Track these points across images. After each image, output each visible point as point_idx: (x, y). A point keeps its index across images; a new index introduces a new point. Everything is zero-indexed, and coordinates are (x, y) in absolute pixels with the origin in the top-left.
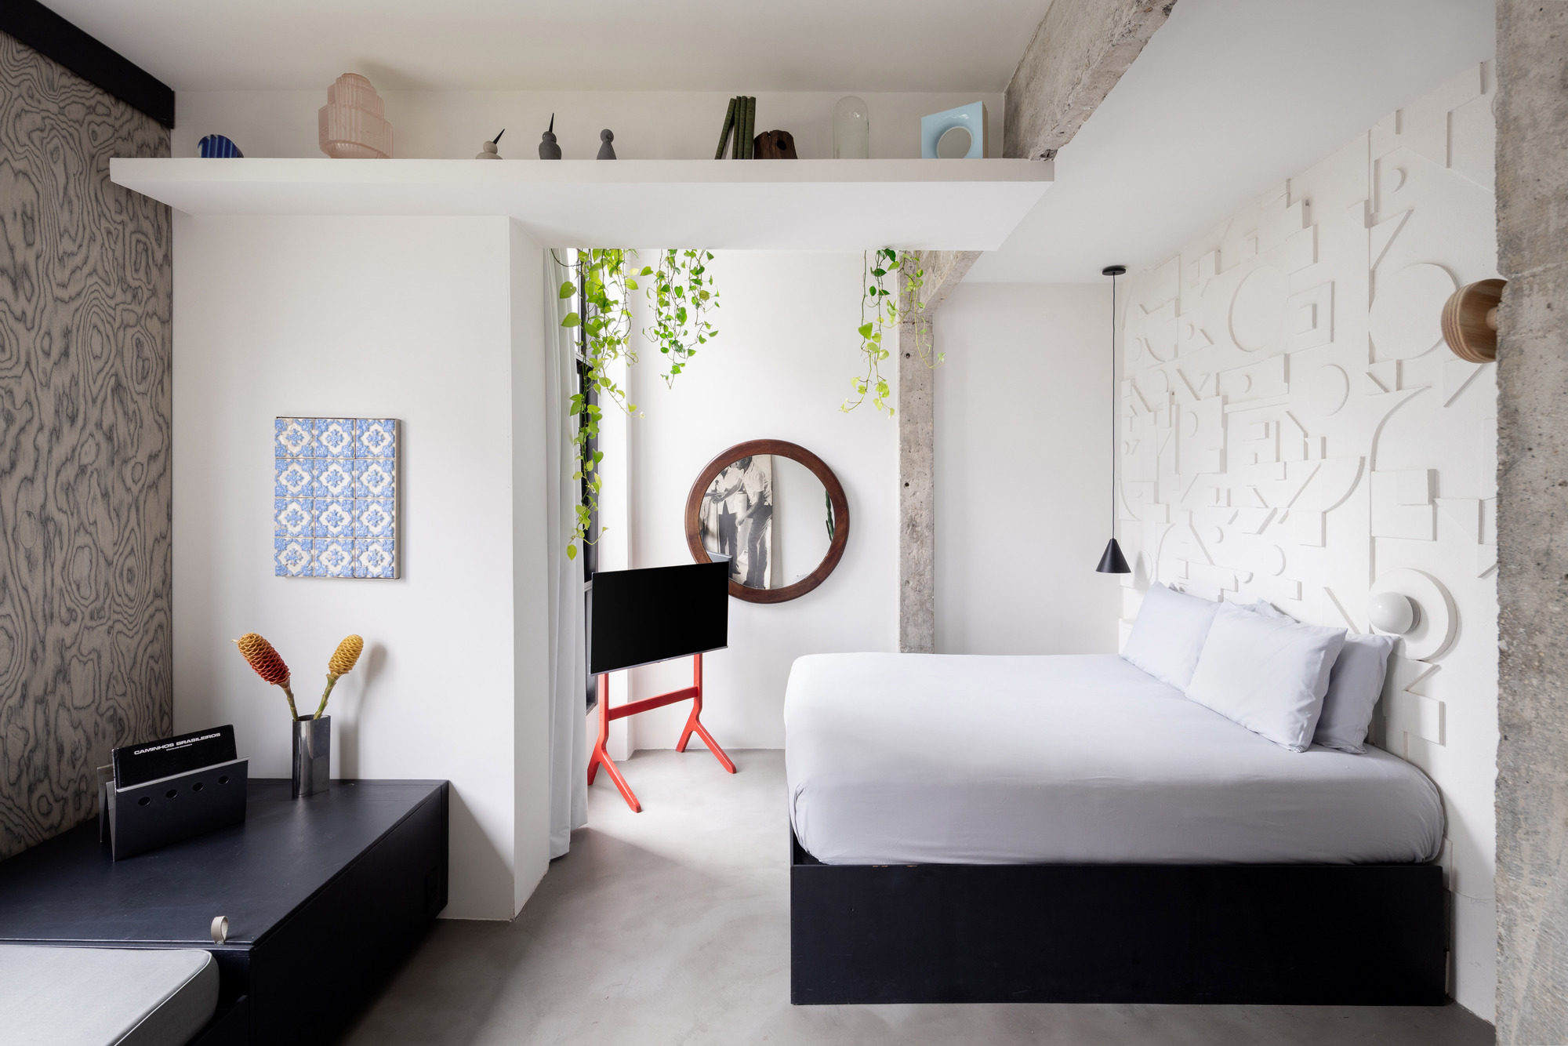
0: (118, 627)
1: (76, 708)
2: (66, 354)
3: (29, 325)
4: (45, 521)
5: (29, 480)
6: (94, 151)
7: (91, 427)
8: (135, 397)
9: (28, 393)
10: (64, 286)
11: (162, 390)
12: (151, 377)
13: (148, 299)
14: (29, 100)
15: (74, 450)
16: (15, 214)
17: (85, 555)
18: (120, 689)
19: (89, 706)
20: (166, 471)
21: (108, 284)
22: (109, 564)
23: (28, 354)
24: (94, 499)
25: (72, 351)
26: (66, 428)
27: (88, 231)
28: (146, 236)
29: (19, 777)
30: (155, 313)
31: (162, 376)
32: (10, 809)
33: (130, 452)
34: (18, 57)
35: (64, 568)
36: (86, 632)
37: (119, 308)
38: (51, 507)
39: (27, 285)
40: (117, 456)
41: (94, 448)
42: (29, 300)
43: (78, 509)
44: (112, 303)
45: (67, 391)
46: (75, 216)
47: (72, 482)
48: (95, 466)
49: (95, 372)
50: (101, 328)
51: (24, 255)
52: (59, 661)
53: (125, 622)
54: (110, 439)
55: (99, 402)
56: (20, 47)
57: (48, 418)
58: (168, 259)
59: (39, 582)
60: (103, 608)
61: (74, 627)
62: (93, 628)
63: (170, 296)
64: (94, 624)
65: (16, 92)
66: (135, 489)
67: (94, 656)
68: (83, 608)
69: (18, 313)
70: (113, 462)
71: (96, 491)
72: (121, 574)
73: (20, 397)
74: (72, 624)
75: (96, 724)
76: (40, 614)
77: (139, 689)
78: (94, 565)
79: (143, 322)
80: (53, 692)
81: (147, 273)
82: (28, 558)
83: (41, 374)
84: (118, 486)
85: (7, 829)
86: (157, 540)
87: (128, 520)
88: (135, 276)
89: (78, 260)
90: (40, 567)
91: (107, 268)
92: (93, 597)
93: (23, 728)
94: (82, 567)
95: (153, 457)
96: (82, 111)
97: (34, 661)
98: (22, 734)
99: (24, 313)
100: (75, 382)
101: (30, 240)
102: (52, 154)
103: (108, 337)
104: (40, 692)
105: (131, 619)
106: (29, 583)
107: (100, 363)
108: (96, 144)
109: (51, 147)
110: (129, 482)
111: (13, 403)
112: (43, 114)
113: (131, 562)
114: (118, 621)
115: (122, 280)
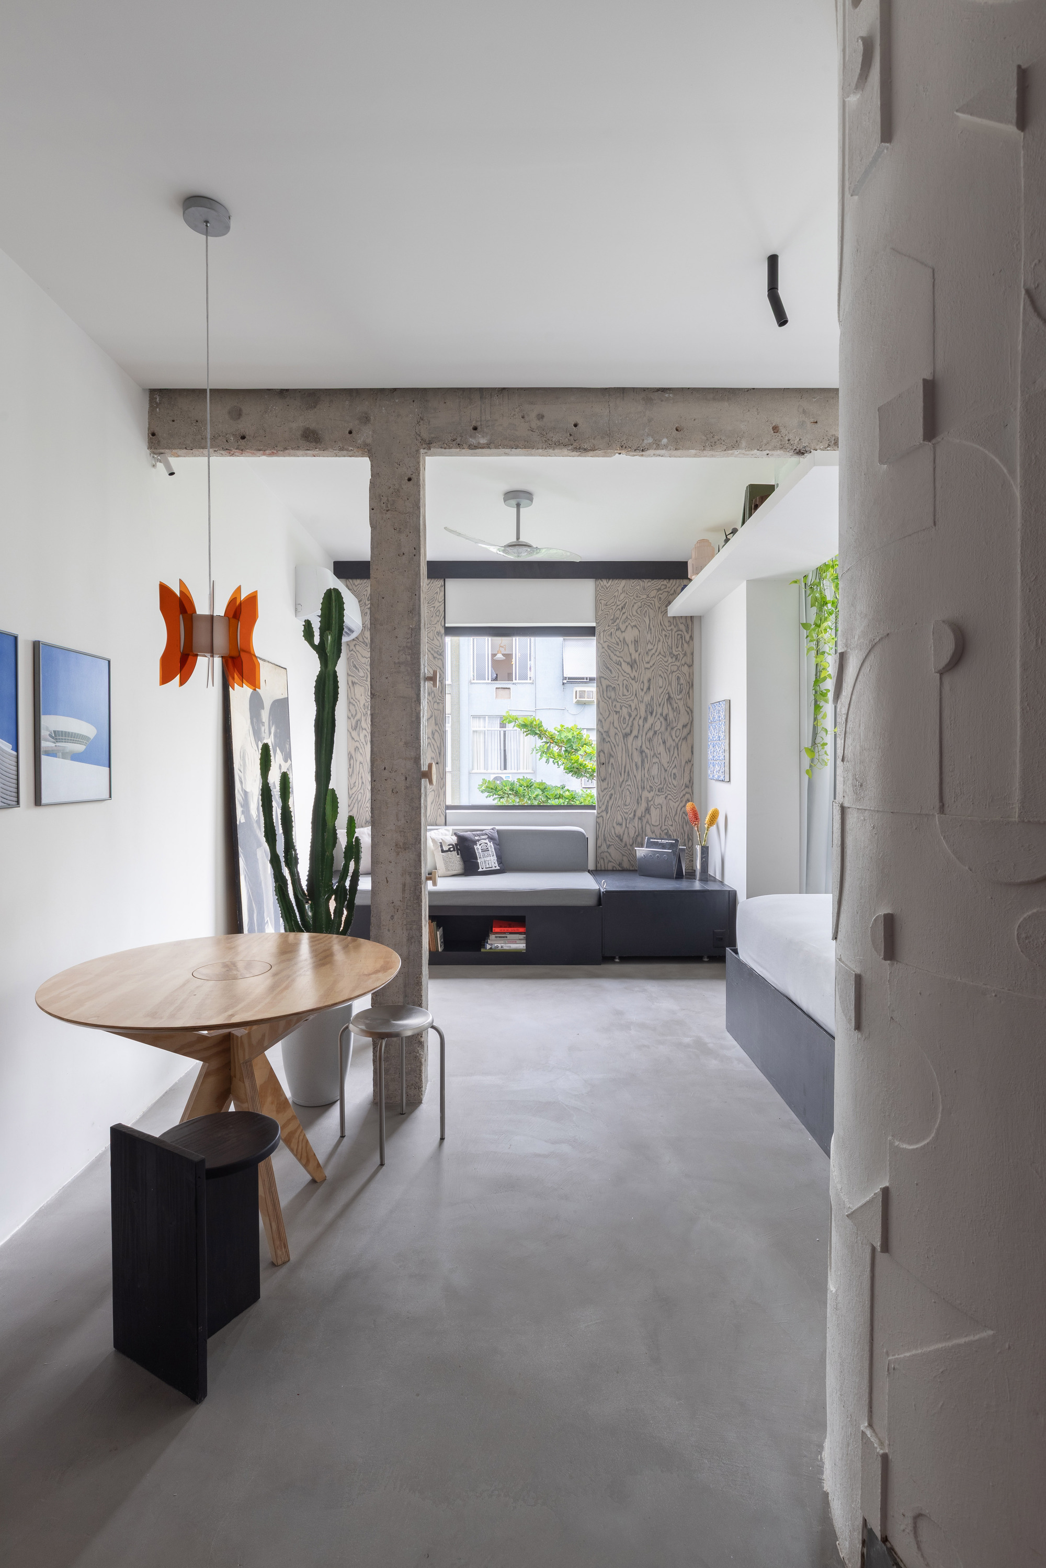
0: (669, 797)
1: (653, 825)
2: (649, 688)
3: (636, 680)
4: (642, 752)
5: (636, 737)
6: (659, 606)
7: (658, 715)
8: (677, 701)
9: (636, 705)
10: (648, 663)
11: (689, 696)
12: (684, 691)
13: (682, 658)
14: (636, 598)
15: (652, 725)
16: (632, 642)
17: (656, 766)
18: (670, 823)
19: (658, 826)
20: (690, 732)
21: (665, 657)
22: (666, 771)
23: (636, 691)
24: (660, 744)
25: (651, 687)
26: (649, 716)
27: (657, 638)
28: (682, 631)
29: (633, 843)
30: (685, 663)
31: (689, 690)
33: (675, 725)
34: (633, 585)
35: (648, 770)
36: (656, 796)
37: (670, 665)
38: (644, 747)
39: (636, 666)
40: (669, 726)
41: (660, 723)
42: (636, 671)
43: (654, 748)
44: (667, 664)
45: (649, 703)
46: (652, 635)
47: (651, 738)
48: (660, 730)
49: (660, 693)
50: (662, 675)
51: (635, 656)
52: (646, 805)
54: (666, 720)
56: (633, 581)
57: (643, 714)
58: (691, 638)
59: (640, 774)
60: (663, 788)
61: (652, 794)
62: (659, 796)
63: (692, 654)
64: (659, 794)
65: (632, 598)
66: (677, 740)
67: (660, 806)
68: (655, 787)
69: (633, 677)
70: (667, 729)
71: (660, 741)
72: (671, 775)
73: (633, 708)
74: (651, 792)
76: (640, 787)
77: (678, 825)
78: (660, 770)
79: (680, 669)
80: (644, 816)
81: (682, 647)
82: (636, 765)
83: (640, 698)
84: (669, 739)
85: (629, 860)
86: (686, 762)
87: (674, 753)
88: (677, 650)
89: (653, 651)
90: (640, 769)
91: (665, 651)
92: (659, 783)
94: (655, 771)
95: (685, 726)
97: (638, 803)
98: (634, 828)
99: (635, 676)
100: (652, 698)
102: (645, 614)
103: (665, 678)
104: (640, 815)
105: (675, 795)
106: (636, 775)
107: (662, 689)
108: (660, 603)
109: (644, 611)
110: (674, 737)
111: (631, 709)
112: (641, 601)
113: (675, 771)
114: (669, 794)
115: (671, 653)
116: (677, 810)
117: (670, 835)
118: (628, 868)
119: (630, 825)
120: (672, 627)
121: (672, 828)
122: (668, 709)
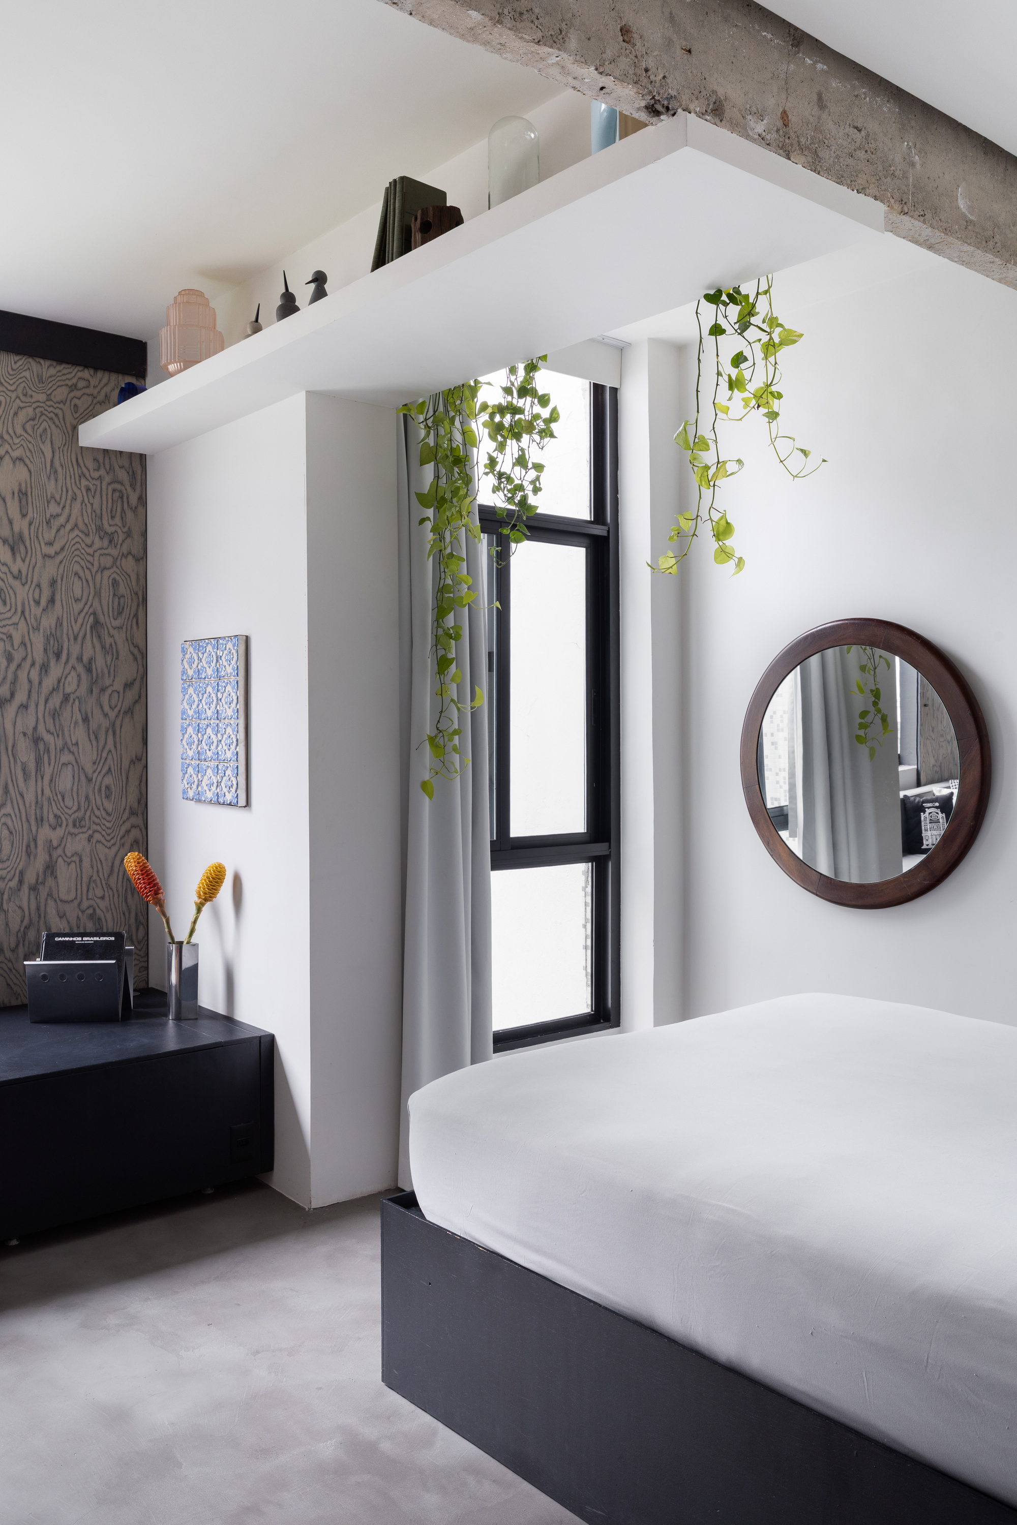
0: (97, 836)
1: (61, 901)
2: (52, 601)
3: (24, 580)
4: (37, 740)
5: (24, 707)
7: (73, 661)
8: (112, 631)
9: (23, 636)
10: (50, 544)
11: (137, 623)
12: (126, 612)
13: (123, 541)
14: (23, 398)
15: (59, 681)
16: (13, 493)
17: (68, 771)
18: (99, 892)
19: (72, 901)
20: (140, 698)
21: (87, 535)
22: (89, 780)
23: (23, 604)
24: (76, 723)
25: (58, 597)
26: (53, 663)
27: (70, 492)
28: (121, 483)
29: (17, 946)
30: (130, 553)
31: (137, 611)
32: (10, 970)
33: (107, 682)
34: (15, 367)
35: (51, 781)
36: (69, 838)
37: (97, 554)
38: (41, 729)
39: (22, 549)
40: (96, 685)
41: (75, 678)
42: (24, 561)
43: (63, 731)
44: (91, 551)
45: (53, 631)
46: (60, 483)
47: (58, 708)
48: (77, 694)
49: (76, 613)
50: (82, 574)
51: (21, 525)
52: (47, 858)
53: (104, 833)
54: (89, 670)
55: (80, 639)
56: (17, 358)
57: (39, 656)
58: (141, 499)
59: (32, 789)
60: (83, 818)
61: (60, 832)
62: (76, 835)
63: (145, 534)
64: (76, 831)
65: (14, 395)
66: (112, 715)
67: (76, 859)
68: (67, 817)
69: (15, 572)
70: (92, 691)
71: (78, 716)
72: (100, 790)
73: (17, 640)
74: (58, 829)
75: (78, 917)
76: (33, 817)
77: (116, 896)
78: (76, 779)
79: (118, 563)
80: (43, 883)
81: (122, 518)
82: (24, 770)
83: (33, 620)
84: (97, 713)
85: (8, 985)
86: (132, 762)
87: (106, 743)
88: (111, 523)
89: (62, 520)
90: (33, 778)
91: (86, 521)
92: (75, 808)
93: (20, 907)
94: (66, 781)
95: (128, 685)
96: (65, 390)
97: (29, 854)
98: (19, 912)
99: (20, 571)
100: (59, 623)
101: (24, 511)
102: (41, 436)
103: (87, 581)
104: (33, 881)
105: (109, 831)
106: (25, 790)
107: (81, 605)
108: (76, 416)
109: (40, 430)
110: (106, 708)
111: (12, 645)
112: (35, 405)
113: (108, 780)
114: (98, 831)
115: (99, 528)
116: (112, 867)
117: (99, 919)
118: (6, 1001)
119: (11, 904)
120: (102, 472)
121: (103, 904)
122: (94, 647)
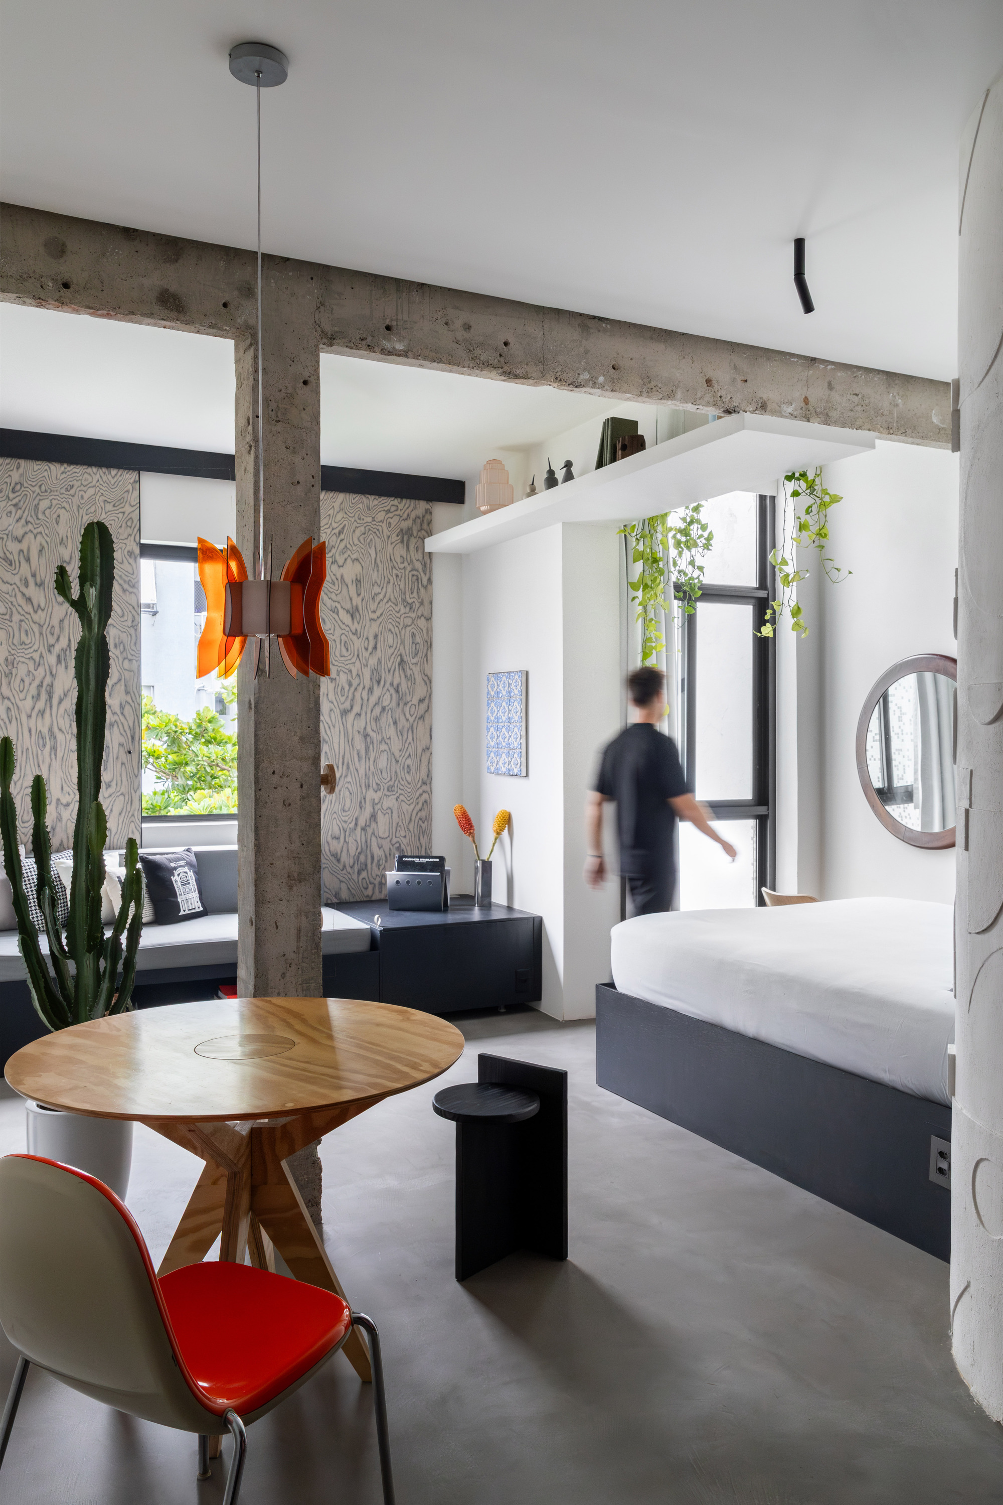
0: (402, 797)
1: (380, 838)
2: (375, 648)
3: (359, 636)
4: (366, 736)
5: (359, 715)
6: (389, 534)
7: (388, 685)
8: (412, 666)
9: (358, 671)
10: (374, 612)
11: (427, 660)
12: (420, 654)
13: (418, 608)
14: (358, 521)
15: (379, 699)
16: (353, 581)
17: (385, 755)
18: (403, 834)
19: (386, 838)
20: (428, 709)
21: (396, 605)
22: (397, 761)
23: (358, 650)
24: (389, 725)
25: (378, 645)
26: (375, 687)
27: (386, 578)
28: (417, 571)
29: (354, 864)
30: (422, 615)
31: (427, 652)
32: (349, 879)
33: (409, 699)
34: (353, 502)
35: (374, 761)
36: (385, 797)
37: (402, 617)
38: (369, 730)
39: (358, 616)
40: (401, 700)
41: (389, 696)
42: (358, 623)
43: (381, 730)
44: (398, 615)
45: (376, 667)
46: (380, 572)
47: (378, 716)
48: (390, 706)
49: (390, 655)
50: (393, 630)
51: (357, 601)
52: (372, 810)
53: (406, 795)
54: (397, 691)
55: (392, 671)
56: (355, 496)
57: (367, 683)
58: (430, 580)
59: (363, 767)
60: (393, 786)
61: (379, 794)
62: (389, 796)
63: (431, 603)
64: (389, 793)
65: (353, 520)
66: (411, 720)
67: (389, 811)
68: (384, 784)
69: (354, 631)
70: (399, 704)
71: (390, 721)
72: (404, 768)
73: (354, 674)
74: (378, 792)
75: (390, 849)
76: (364, 784)
77: (413, 836)
78: (389, 761)
79: (415, 622)
80: (369, 826)
81: (418, 593)
82: (358, 754)
83: (364, 660)
84: (402, 717)
85: (348, 888)
86: (424, 750)
87: (407, 738)
88: (411, 596)
89: (381, 596)
90: (364, 760)
91: (396, 596)
92: (389, 779)
93: (355, 840)
94: (383, 763)
95: (421, 701)
96: (383, 513)
97: (361, 808)
98: (355, 843)
99: (356, 630)
100: (379, 662)
101: (359, 592)
102: (369, 544)
103: (396, 634)
104: (363, 825)
105: (409, 794)
107: (392, 650)
108: (390, 529)
109: (369, 540)
110: (408, 716)
111: (352, 676)
112: (365, 525)
113: (409, 762)
114: (402, 794)
115: (404, 600)
116: (411, 817)
117: (403, 850)
118: (347, 898)
119: (351, 838)
120: (406, 564)
121: (405, 841)
122: (400, 677)
